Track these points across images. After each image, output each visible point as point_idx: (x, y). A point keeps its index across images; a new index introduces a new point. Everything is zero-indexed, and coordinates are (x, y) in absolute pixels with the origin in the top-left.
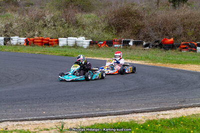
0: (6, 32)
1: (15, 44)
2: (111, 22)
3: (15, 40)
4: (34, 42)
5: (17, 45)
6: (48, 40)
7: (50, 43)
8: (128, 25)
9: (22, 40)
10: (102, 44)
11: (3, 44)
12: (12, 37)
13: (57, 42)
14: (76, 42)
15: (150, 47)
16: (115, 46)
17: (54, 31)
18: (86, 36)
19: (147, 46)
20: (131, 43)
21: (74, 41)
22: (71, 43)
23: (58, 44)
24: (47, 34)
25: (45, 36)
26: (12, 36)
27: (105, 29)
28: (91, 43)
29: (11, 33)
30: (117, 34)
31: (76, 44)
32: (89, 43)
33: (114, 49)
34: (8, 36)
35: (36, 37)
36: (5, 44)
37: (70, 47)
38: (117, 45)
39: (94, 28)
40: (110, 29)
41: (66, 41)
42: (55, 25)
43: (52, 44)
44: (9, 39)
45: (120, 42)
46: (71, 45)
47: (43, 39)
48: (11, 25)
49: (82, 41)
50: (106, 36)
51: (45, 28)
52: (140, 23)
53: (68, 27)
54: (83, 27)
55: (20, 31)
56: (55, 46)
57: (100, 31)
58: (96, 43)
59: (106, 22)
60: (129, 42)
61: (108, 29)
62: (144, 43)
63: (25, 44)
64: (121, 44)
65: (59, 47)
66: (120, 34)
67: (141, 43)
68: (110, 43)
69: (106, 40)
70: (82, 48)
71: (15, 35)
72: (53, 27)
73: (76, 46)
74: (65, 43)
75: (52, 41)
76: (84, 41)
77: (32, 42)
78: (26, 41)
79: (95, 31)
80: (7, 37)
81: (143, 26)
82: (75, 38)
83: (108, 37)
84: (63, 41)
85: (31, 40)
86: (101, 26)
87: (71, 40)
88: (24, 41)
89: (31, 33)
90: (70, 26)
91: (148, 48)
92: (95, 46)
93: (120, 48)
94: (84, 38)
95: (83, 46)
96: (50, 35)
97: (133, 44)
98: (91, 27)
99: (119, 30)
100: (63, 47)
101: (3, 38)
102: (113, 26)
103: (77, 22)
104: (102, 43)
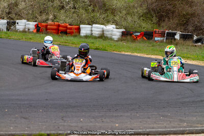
0: (9, 13)
1: (21, 30)
2: (151, 7)
3: (22, 24)
4: (47, 29)
5: (24, 31)
6: (66, 27)
7: (68, 30)
8: (173, 12)
9: (32, 25)
10: (138, 36)
11: (5, 30)
12: (17, 21)
13: (79, 30)
14: (103, 31)
15: (202, 43)
16: (156, 39)
17: (75, 15)
18: (117, 25)
19: (198, 41)
20: (177, 37)
21: (101, 30)
22: (97, 33)
23: (80, 33)
24: (64, 19)
25: (61, 22)
26: (17, 19)
27: (142, 16)
28: (123, 34)
29: (16, 14)
30: (159, 24)
31: (103, 34)
32: (121, 34)
33: (155, 43)
34: (12, 19)
35: (50, 22)
36: (8, 30)
37: (95, 38)
38: (159, 39)
39: (128, 14)
40: (149, 16)
41: (90, 29)
42: (75, 8)
43: (71, 33)
44: (14, 23)
45: (162, 34)
46: (97, 35)
47: (59, 26)
48: (16, 5)
49: (112, 31)
50: (144, 25)
51: (62, 11)
52: (190, 10)
53: (93, 11)
54: (113, 12)
55: (29, 13)
56: (76, 36)
57: (136, 18)
58: (131, 34)
59: (144, 7)
60: (175, 34)
61: (146, 16)
62: (195, 38)
63: (35, 31)
64: (164, 37)
65: (81, 37)
66: (163, 24)
67: (191, 37)
68: (149, 36)
69: (144, 30)
70: (111, 39)
71: (21, 18)
72: (73, 10)
73: (102, 37)
74: (89, 32)
75: (71, 29)
76: (113, 31)
77: (44, 28)
78: (37, 26)
79: (129, 18)
80: (12, 21)
81: (193, 15)
82: (102, 26)
83: (147, 26)
84: (85, 30)
85: (43, 26)
86: (137, 12)
87: (97, 29)
88: (34, 27)
89: (44, 17)
90: (96, 9)
91: (200, 44)
92: (129, 37)
93: (162, 41)
94: (114, 26)
95: (113, 37)
96: (68, 20)
97: (180, 38)
98: (124, 12)
99: (161, 19)
100: (86, 37)
101: (5, 21)
102: (152, 13)
103: (105, 5)
104: (139, 34)
